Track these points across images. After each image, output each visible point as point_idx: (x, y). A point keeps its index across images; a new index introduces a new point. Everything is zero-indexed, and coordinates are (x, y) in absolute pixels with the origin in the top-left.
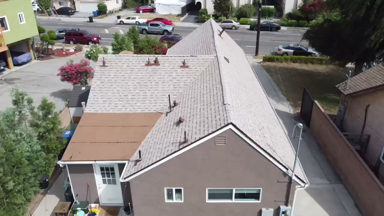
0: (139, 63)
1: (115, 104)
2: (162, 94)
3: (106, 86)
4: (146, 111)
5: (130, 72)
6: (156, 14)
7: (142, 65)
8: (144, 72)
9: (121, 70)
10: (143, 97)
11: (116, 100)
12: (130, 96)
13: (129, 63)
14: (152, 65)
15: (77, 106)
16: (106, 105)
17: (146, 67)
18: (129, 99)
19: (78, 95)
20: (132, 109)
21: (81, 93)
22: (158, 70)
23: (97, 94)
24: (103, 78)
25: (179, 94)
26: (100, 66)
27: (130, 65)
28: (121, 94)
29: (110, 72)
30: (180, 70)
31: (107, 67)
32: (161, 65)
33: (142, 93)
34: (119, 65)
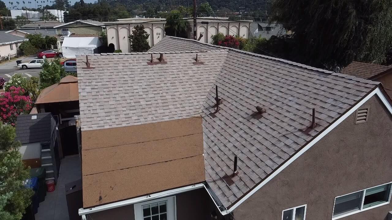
0: (138, 62)
1: (125, 114)
2: (187, 96)
3: (102, 93)
4: (176, 118)
5: (130, 73)
6: (63, 58)
7: (143, 64)
8: (150, 72)
9: (117, 71)
10: (163, 101)
11: (125, 109)
12: (143, 102)
13: (124, 62)
14: (156, 63)
15: (28, 143)
16: (113, 117)
17: (150, 66)
18: (144, 106)
19: (28, 128)
20: (155, 118)
21: (32, 124)
22: (167, 68)
23: (92, 105)
24: (94, 83)
25: (207, 94)
26: (83, 68)
27: (127, 65)
28: (129, 101)
29: (101, 75)
30: (195, 68)
31: (95, 69)
32: (168, 63)
33: (158, 97)
34: (110, 65)
